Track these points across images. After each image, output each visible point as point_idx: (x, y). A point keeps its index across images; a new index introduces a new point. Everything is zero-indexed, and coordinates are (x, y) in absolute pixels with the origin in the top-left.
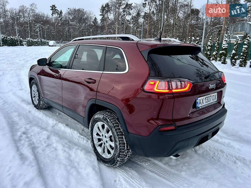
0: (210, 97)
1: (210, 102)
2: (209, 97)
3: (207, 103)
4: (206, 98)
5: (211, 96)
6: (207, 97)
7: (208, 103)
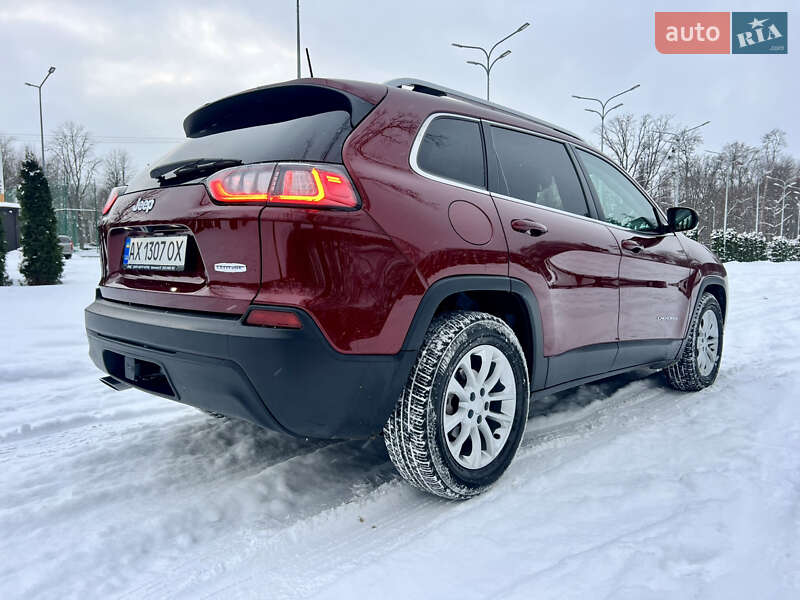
0: (162, 246)
1: (157, 263)
2: (158, 243)
3: (148, 262)
4: (150, 246)
5: (164, 243)
6: (152, 243)
7: (152, 262)
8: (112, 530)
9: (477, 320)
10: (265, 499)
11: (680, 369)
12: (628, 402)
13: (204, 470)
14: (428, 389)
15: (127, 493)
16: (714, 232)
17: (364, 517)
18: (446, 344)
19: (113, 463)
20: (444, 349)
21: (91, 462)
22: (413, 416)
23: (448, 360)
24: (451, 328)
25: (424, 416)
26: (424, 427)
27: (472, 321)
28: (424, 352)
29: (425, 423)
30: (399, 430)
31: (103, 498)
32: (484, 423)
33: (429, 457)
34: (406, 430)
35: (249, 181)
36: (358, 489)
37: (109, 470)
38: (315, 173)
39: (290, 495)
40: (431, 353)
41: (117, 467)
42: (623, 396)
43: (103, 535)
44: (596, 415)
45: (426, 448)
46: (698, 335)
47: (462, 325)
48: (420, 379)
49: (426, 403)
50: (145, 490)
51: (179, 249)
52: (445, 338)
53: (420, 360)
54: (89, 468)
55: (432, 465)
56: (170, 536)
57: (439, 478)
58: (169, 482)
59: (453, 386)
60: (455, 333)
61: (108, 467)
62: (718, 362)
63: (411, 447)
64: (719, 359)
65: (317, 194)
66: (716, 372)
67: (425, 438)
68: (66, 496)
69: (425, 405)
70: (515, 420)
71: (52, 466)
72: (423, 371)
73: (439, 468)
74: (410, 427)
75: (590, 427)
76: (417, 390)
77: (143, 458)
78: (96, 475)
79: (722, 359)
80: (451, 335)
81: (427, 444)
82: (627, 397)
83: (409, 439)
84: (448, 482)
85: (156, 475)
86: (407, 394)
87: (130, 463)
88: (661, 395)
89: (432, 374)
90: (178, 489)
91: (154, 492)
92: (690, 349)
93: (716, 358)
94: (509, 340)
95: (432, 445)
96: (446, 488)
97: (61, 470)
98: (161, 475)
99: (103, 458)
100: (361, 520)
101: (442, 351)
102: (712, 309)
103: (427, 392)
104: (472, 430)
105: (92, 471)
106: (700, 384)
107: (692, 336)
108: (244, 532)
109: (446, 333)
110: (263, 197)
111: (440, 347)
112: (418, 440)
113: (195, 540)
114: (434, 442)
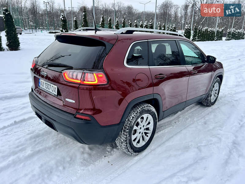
0: (50, 86)
2: (49, 84)
3: (46, 89)
4: (46, 84)
8: (42, 166)
9: (143, 108)
10: (83, 153)
11: (205, 101)
12: (188, 111)
13: (66, 140)
14: (127, 131)
15: (45, 149)
16: (229, 30)
17: (109, 161)
18: (133, 117)
19: (41, 137)
20: (133, 119)
21: (34, 138)
22: (123, 138)
23: (133, 122)
24: (135, 112)
25: (126, 138)
26: (126, 141)
27: (141, 109)
28: (127, 120)
29: (126, 140)
30: (119, 140)
31: (39, 152)
32: (144, 134)
33: (127, 148)
34: (121, 141)
35: (75, 74)
36: (108, 149)
37: (40, 140)
38: (94, 74)
39: (90, 151)
40: (129, 120)
41: (42, 139)
42: (187, 109)
43: (40, 167)
44: (178, 117)
45: (126, 146)
46: (212, 90)
47: (138, 111)
48: (125, 128)
49: (127, 135)
50: (50, 148)
51: (55, 89)
52: (133, 116)
53: (126, 122)
54: (34, 140)
55: (128, 150)
56: (57, 167)
57: (130, 152)
58: (56, 145)
59: (135, 128)
60: (136, 114)
61: (39, 139)
62: (217, 97)
63: (122, 145)
64: (218, 96)
65: (95, 81)
66: (216, 100)
67: (126, 143)
68: (29, 152)
69: (126, 135)
70: (153, 131)
71: (24, 139)
72: (126, 125)
73: (130, 150)
74: (122, 140)
75: (175, 123)
76: (124, 131)
77: (49, 135)
78: (36, 142)
79: (219, 96)
80: (135, 114)
81: (127, 145)
82: (188, 109)
83: (122, 143)
84: (133, 153)
85: (53, 143)
86: (122, 132)
87: (45, 137)
88: (199, 108)
89: (129, 126)
90: (59, 147)
91: (53, 149)
92: (209, 95)
93: (217, 96)
94: (152, 111)
95: (128, 145)
96: (132, 154)
97: (27, 141)
98: (54, 143)
99: (38, 136)
100: (109, 162)
101: (132, 120)
102: (218, 82)
103: (127, 132)
104: (140, 137)
105: (35, 141)
106: (210, 105)
107: (210, 92)
108: (77, 167)
109: (133, 114)
110: (79, 81)
111: (131, 118)
112: (124, 144)
113: (64, 168)
114: (129, 144)
